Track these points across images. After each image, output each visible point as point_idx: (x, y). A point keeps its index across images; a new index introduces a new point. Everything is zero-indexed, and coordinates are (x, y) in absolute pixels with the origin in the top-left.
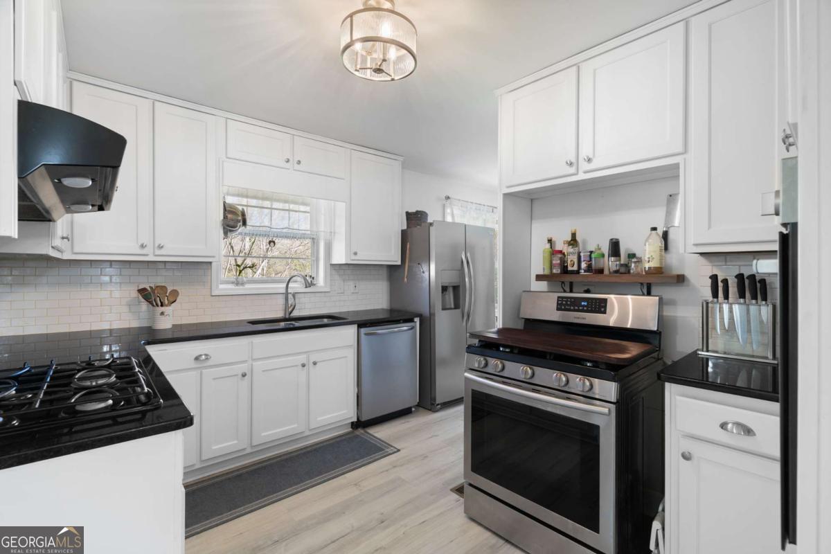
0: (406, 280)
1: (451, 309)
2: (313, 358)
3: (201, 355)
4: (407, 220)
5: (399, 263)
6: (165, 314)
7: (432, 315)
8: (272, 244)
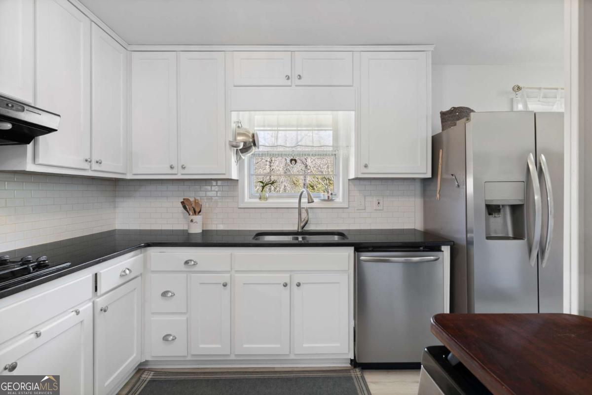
0: (438, 196)
1: (507, 238)
2: (297, 278)
3: (191, 260)
4: (442, 122)
5: (429, 175)
6: (194, 221)
7: (470, 243)
8: (293, 162)
